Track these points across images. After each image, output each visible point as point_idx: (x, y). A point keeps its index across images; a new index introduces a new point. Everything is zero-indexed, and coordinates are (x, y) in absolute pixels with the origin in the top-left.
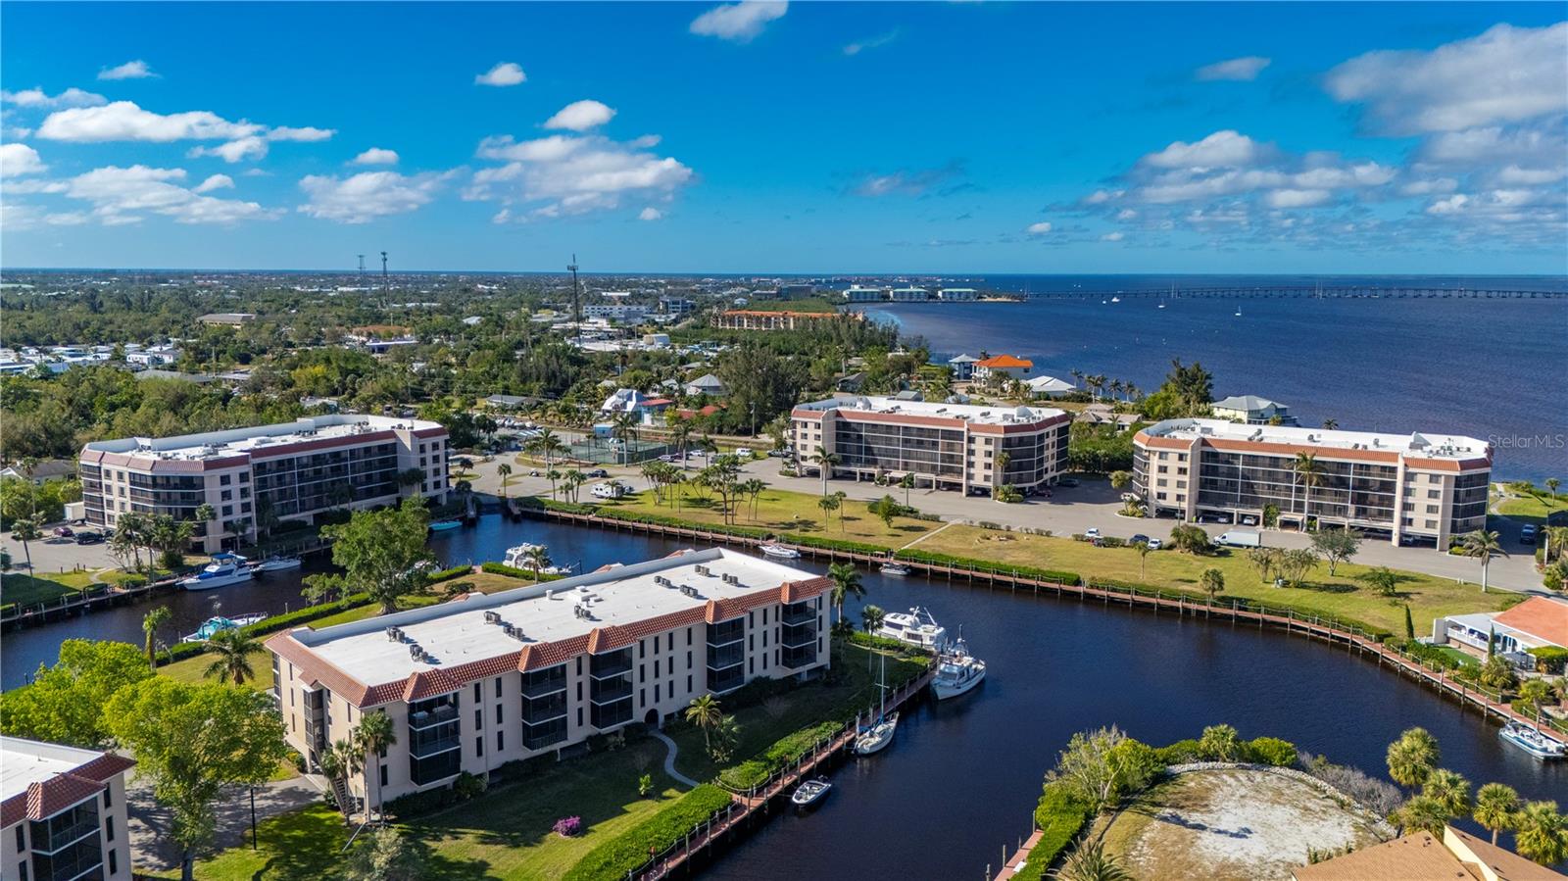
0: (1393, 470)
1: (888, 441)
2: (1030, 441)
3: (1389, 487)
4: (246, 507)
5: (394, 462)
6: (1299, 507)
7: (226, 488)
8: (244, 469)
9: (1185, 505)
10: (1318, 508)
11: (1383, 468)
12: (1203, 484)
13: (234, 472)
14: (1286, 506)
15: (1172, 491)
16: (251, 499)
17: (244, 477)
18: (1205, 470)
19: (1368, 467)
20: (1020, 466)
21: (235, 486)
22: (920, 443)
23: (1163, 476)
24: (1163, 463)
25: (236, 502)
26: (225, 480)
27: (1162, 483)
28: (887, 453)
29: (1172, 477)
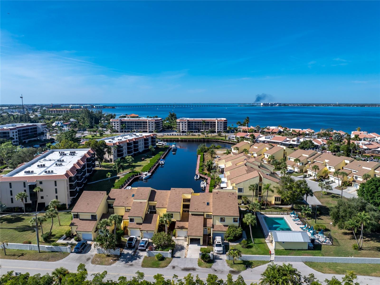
0: (215, 122)
1: (131, 124)
2: (159, 122)
3: (215, 125)
4: (17, 138)
5: (36, 131)
6: (203, 129)
7: (13, 134)
8: (16, 130)
9: (186, 130)
10: (205, 129)
11: (214, 122)
12: (188, 127)
13: (15, 131)
14: (201, 129)
15: (184, 128)
16: (17, 137)
17: (16, 132)
18: (188, 125)
19: (212, 122)
20: (157, 127)
21: (15, 134)
22: (138, 125)
23: (182, 126)
24: (182, 124)
25: (15, 137)
26: (13, 133)
27: (182, 127)
28: (132, 127)
29: (184, 126)
